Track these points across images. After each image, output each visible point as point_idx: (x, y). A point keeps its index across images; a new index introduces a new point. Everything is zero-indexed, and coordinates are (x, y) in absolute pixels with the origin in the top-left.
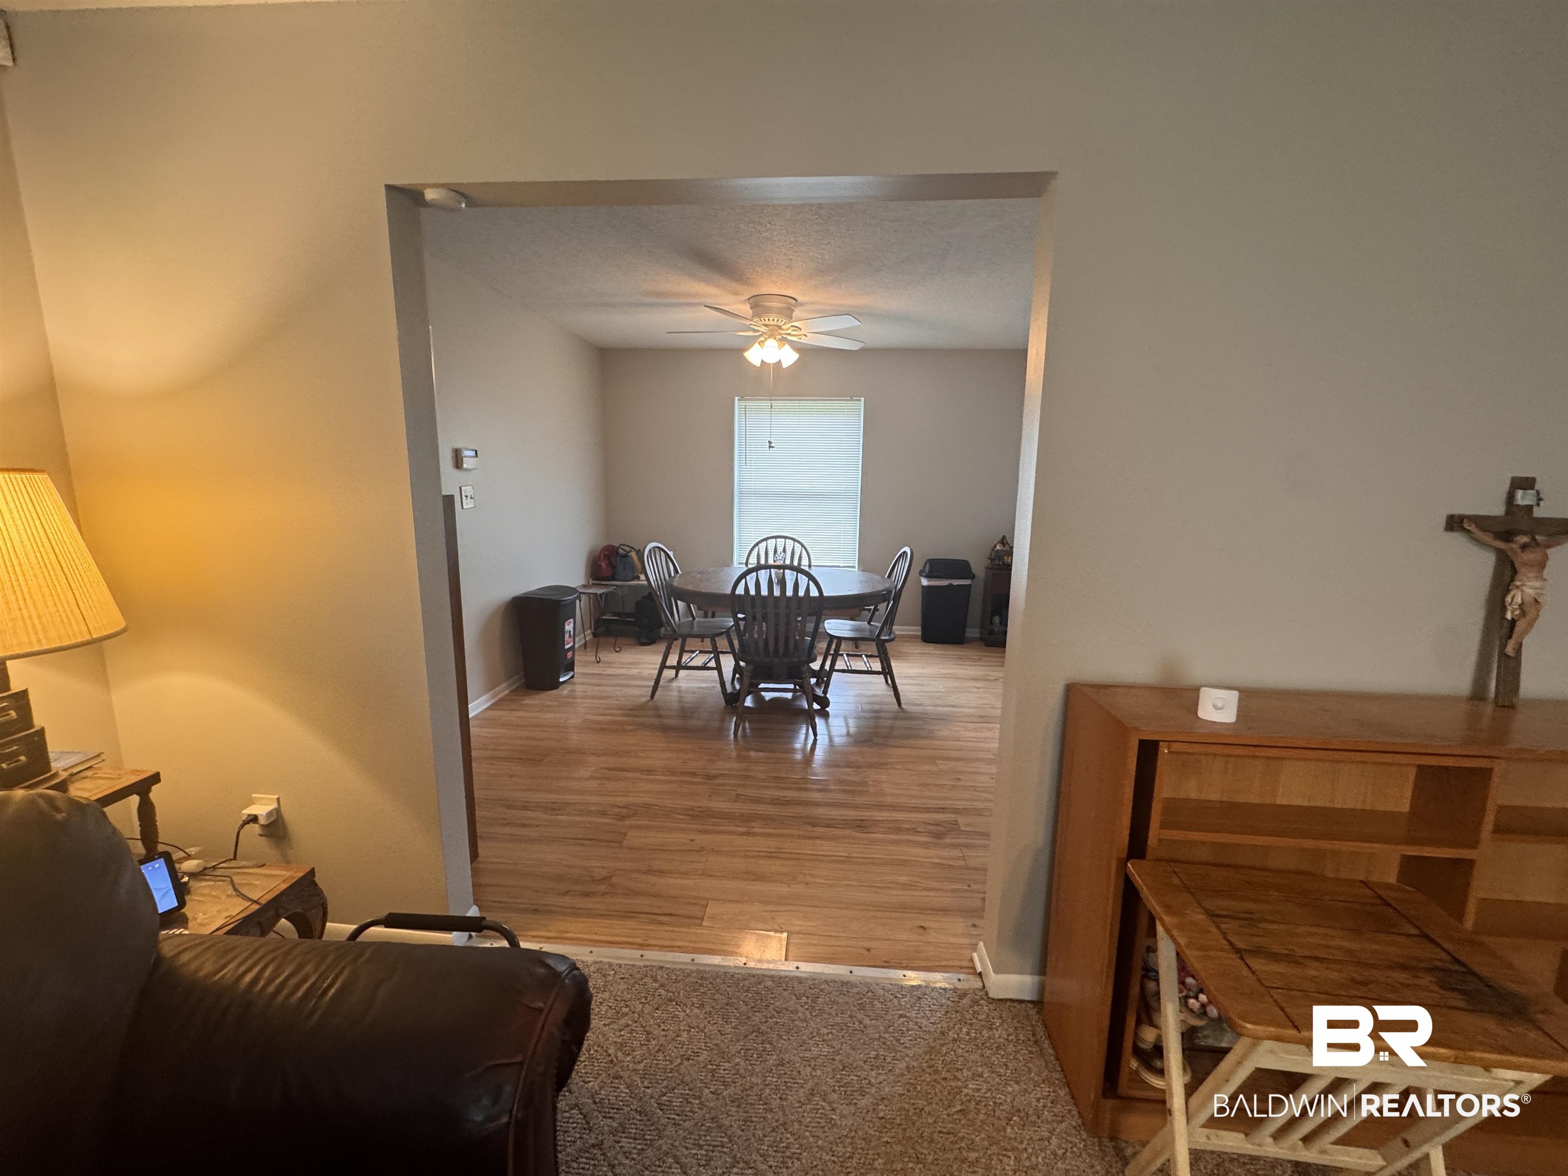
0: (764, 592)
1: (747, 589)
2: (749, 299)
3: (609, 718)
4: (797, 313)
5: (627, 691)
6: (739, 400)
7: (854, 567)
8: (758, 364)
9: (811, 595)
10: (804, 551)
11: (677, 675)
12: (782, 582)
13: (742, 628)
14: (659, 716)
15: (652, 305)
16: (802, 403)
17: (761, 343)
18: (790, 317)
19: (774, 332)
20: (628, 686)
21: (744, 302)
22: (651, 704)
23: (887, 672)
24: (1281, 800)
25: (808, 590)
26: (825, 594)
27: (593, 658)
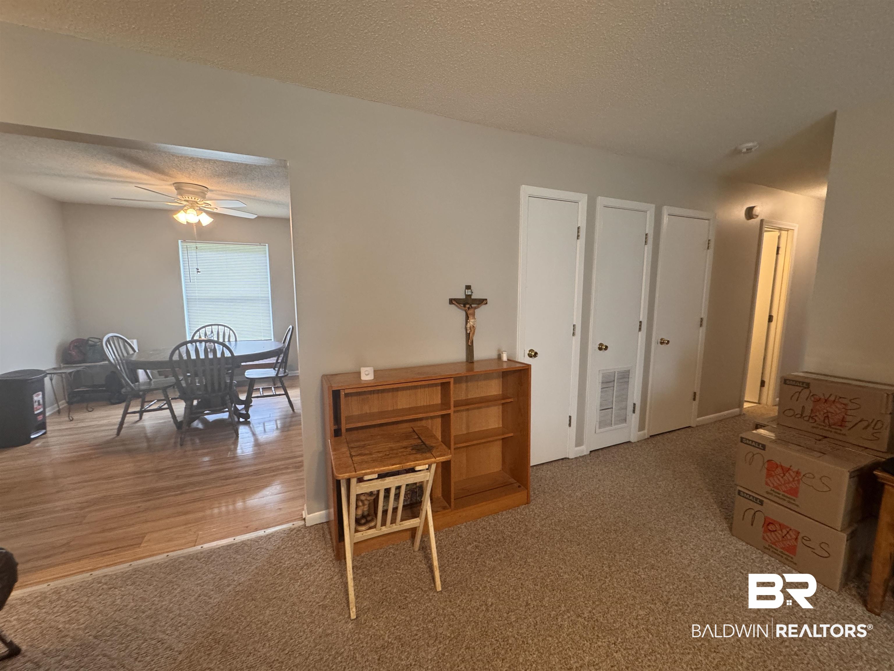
0: (193, 356)
1: (180, 355)
2: (174, 184)
3: (79, 453)
4: (209, 195)
5: (96, 434)
6: (182, 242)
7: (271, 340)
8: (186, 223)
9: (226, 356)
10: (231, 331)
11: (141, 418)
12: (214, 351)
13: (189, 381)
14: (124, 445)
15: (99, 180)
16: (228, 246)
17: (185, 211)
18: (204, 198)
19: (193, 205)
20: (97, 431)
21: (171, 185)
22: (118, 438)
23: (286, 394)
24: (400, 407)
25: (223, 353)
26: (235, 355)
27: (67, 419)
